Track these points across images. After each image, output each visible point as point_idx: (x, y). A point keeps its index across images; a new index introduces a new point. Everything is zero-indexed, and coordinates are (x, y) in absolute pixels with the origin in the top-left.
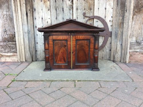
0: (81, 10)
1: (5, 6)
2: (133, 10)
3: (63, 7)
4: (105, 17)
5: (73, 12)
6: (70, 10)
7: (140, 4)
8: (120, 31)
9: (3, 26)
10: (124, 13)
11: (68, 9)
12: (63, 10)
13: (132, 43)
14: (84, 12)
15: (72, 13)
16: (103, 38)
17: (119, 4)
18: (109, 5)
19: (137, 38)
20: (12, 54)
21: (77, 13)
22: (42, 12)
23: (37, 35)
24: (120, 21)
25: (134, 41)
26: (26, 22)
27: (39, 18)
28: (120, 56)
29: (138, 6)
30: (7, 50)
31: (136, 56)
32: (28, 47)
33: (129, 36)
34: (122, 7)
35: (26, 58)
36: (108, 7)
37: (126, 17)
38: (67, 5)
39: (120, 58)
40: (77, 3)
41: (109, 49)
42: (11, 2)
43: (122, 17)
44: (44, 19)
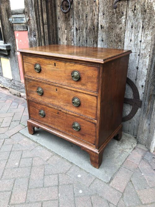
4: (136, 80)
16: (132, 107)
18: (143, 63)
24: (151, 92)
36: (140, 66)
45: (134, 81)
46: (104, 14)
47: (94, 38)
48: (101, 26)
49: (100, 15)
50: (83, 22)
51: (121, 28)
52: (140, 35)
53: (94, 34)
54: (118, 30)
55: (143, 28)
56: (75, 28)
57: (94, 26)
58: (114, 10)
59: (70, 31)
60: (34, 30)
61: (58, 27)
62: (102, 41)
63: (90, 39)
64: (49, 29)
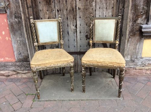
0: (83, 33)
1: (18, 33)
2: (129, 34)
3: (68, 31)
5: (77, 34)
6: (74, 33)
7: (135, 29)
9: (17, 49)
10: (121, 37)
11: (72, 32)
12: (68, 34)
13: (127, 61)
14: (87, 34)
15: (76, 36)
19: (131, 56)
20: (27, 71)
21: (81, 36)
25: (129, 59)
29: (133, 31)
30: (22, 69)
31: (130, 71)
33: (124, 56)
37: (122, 40)
38: (71, 29)
40: (81, 27)
42: (23, 30)
46: (80, 0)
47: (73, 16)
48: (79, 8)
49: (77, 1)
50: (64, 6)
51: (93, 9)
53: (73, 13)
54: (91, 10)
56: (56, 10)
57: (73, 8)
60: (16, 13)
61: (39, 9)
62: (80, 17)
63: (70, 17)
64: (33, 11)
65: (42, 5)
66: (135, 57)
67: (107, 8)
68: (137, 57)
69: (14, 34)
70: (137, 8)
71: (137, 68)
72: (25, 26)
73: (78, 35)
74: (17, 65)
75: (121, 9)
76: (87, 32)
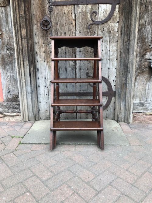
0: (84, 70)
1: (9, 67)
2: (136, 72)
3: (66, 67)
4: (109, 77)
6: (73, 70)
7: (143, 65)
8: (124, 92)
9: (7, 86)
10: (127, 74)
11: (71, 69)
12: (66, 70)
13: (135, 103)
14: (87, 71)
15: (75, 73)
16: (107, 97)
17: (122, 65)
18: (112, 65)
19: (140, 98)
20: (15, 114)
21: (80, 73)
22: (45, 72)
23: (40, 94)
24: (123, 82)
25: (137, 102)
26: (30, 83)
27: (42, 77)
28: (124, 116)
29: (141, 67)
30: (10, 111)
31: (139, 117)
32: (31, 107)
33: (132, 97)
34: (124, 68)
35: (29, 118)
36: (111, 67)
37: (129, 78)
38: (69, 65)
39: (123, 118)
41: (113, 109)
42: (15, 64)
43: (124, 78)
44: (47, 78)
45: (107, 78)
46: (80, 33)
47: (72, 50)
49: (77, 33)
52: (108, 47)
55: (110, 42)
58: (88, 30)
59: (48, 45)
60: (8, 44)
61: (34, 42)
62: (80, 52)
63: (69, 51)
64: (28, 43)
65: (37, 37)
66: (145, 100)
67: (111, 42)
68: (147, 100)
69: (5, 68)
70: (145, 41)
71: (147, 113)
72: (17, 59)
73: (77, 72)
74: (5, 106)
75: (126, 42)
76: (87, 69)
